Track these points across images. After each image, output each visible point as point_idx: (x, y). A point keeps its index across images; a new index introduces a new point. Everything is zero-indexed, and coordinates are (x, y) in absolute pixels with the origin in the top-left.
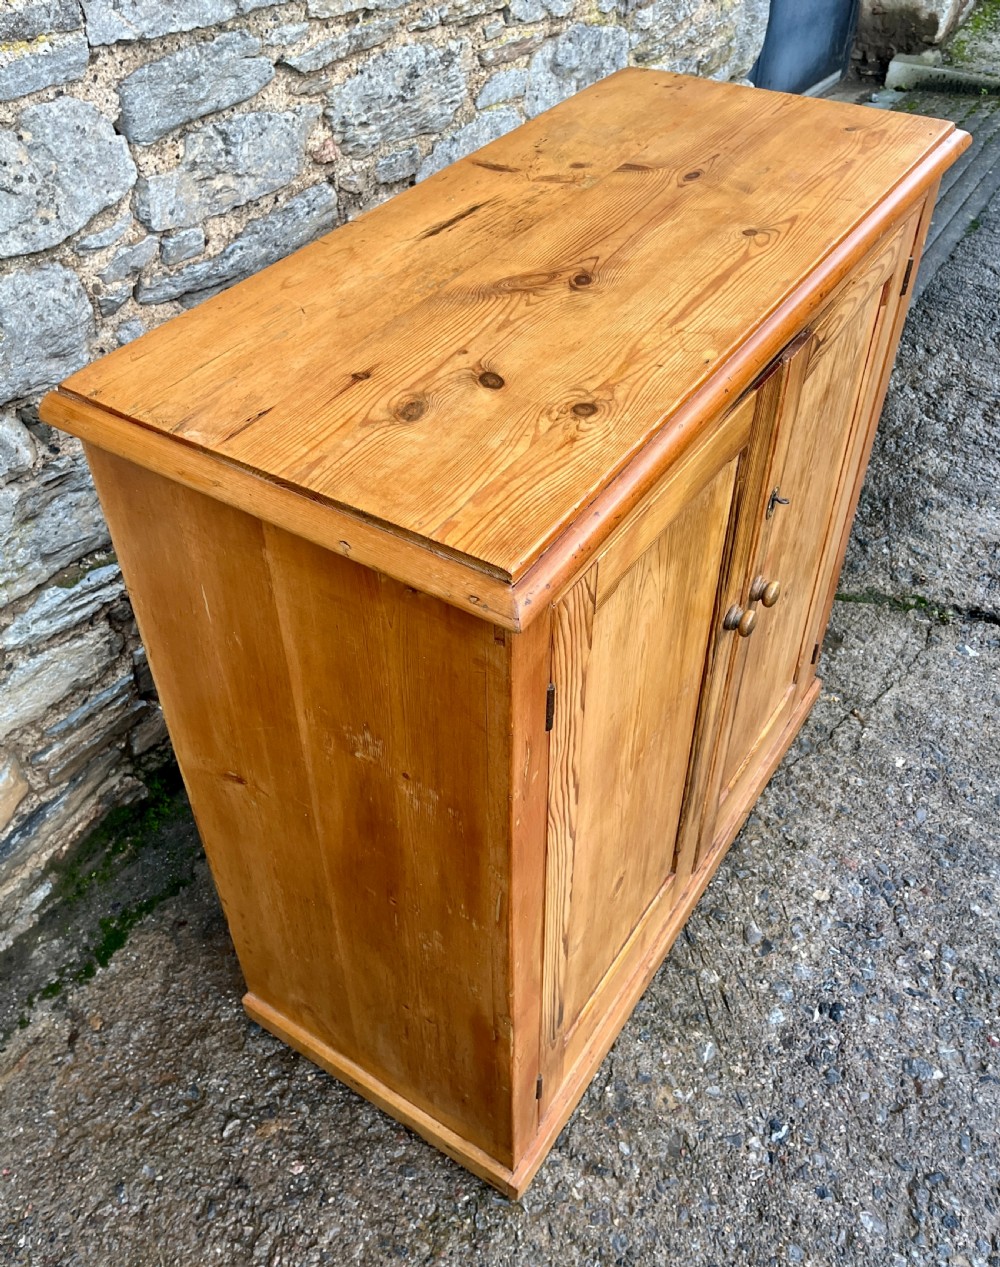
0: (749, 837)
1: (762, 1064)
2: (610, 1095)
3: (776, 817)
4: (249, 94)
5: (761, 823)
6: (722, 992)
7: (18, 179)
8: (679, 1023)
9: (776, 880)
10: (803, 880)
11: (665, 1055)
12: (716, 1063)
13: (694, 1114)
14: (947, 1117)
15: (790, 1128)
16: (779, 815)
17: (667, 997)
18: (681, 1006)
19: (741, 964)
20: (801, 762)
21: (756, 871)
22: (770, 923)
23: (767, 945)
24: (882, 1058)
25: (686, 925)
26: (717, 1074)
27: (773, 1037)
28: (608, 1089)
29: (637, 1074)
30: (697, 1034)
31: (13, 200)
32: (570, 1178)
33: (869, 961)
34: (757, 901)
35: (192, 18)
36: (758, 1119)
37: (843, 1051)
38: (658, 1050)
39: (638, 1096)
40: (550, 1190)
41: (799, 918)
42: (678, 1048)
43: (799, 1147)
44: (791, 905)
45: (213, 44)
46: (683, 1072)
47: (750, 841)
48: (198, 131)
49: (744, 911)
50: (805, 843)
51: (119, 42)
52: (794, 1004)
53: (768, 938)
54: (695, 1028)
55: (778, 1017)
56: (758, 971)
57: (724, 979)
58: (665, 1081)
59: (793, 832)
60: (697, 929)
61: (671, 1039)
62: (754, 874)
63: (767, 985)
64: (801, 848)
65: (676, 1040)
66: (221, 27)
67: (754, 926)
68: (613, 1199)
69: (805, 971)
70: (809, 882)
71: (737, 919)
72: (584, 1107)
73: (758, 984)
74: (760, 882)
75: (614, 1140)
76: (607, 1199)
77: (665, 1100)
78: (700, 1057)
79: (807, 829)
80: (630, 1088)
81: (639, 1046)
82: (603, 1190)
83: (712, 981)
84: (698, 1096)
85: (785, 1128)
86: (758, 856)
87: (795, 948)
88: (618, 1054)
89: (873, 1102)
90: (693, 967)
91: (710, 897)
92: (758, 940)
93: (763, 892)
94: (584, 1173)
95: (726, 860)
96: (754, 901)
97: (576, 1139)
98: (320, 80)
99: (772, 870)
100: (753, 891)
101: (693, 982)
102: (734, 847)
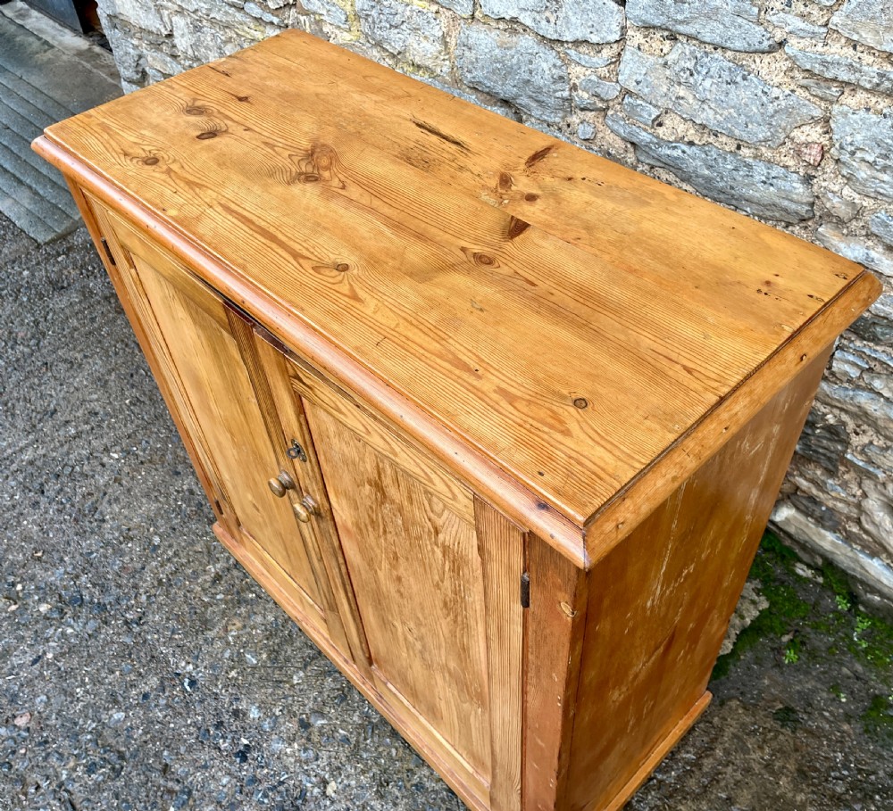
0: (401, 750)
1: (230, 690)
2: (250, 596)
3: (414, 782)
4: (731, 46)
5: (412, 766)
6: (284, 682)
8: (276, 647)
9: (355, 754)
10: (348, 777)
11: (258, 631)
12: (241, 659)
13: (220, 638)
14: (145, 802)
15: (187, 692)
16: (416, 785)
17: (295, 645)
18: (286, 652)
19: (298, 702)
21: (368, 741)
22: (321, 734)
23: (305, 725)
24: (198, 774)
25: (340, 673)
26: (236, 659)
27: (243, 706)
28: (254, 595)
29: (255, 613)
30: (264, 656)
32: (218, 566)
33: (266, 801)
34: (341, 731)
36: (200, 674)
37: (215, 748)
38: (263, 627)
39: (243, 611)
40: (217, 556)
41: (317, 760)
42: (260, 641)
43: (175, 693)
44: (330, 757)
46: (245, 640)
47: (397, 749)
49: (337, 719)
50: (382, 797)
52: (259, 728)
53: (310, 729)
54: (269, 657)
55: (254, 713)
56: (289, 711)
57: (293, 686)
58: (244, 626)
59: (395, 790)
60: (335, 680)
61: (267, 639)
62: (365, 739)
63: (277, 713)
64: (378, 791)
65: (265, 642)
67: (323, 722)
68: (198, 584)
69: (278, 746)
70: (345, 782)
71: (333, 711)
72: (250, 581)
73: (281, 708)
74: (357, 741)
75: (226, 592)
76: (200, 581)
77: (234, 624)
78: (249, 652)
79: (395, 805)
80: (249, 607)
81: (271, 618)
82: (205, 580)
83: (295, 677)
84: (228, 643)
85: (188, 689)
86: (381, 749)
87: (296, 746)
88: (271, 605)
89: (177, 754)
90: (309, 668)
91: (357, 697)
92: (312, 720)
93: (348, 739)
94: (217, 573)
95: (384, 722)
96: (342, 729)
97: (235, 573)
98: (829, 88)
99: (365, 756)
100: (351, 733)
101: (299, 665)
102: (395, 734)
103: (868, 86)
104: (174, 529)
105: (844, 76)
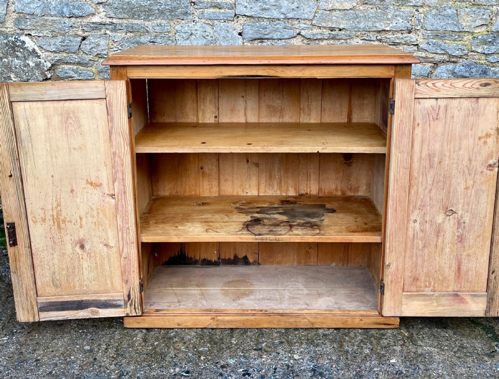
0: (305, 331)
2: (172, 334)
3: (322, 335)
4: (284, 38)
5: (315, 332)
6: (230, 345)
7: (207, 36)
8: (210, 340)
9: (290, 343)
11: (194, 340)
12: (199, 352)
13: (178, 353)
16: (324, 335)
17: (217, 334)
18: (217, 338)
19: (245, 346)
20: (358, 334)
21: (290, 337)
22: (269, 347)
23: (259, 349)
25: (250, 328)
26: (197, 353)
27: (222, 363)
29: (184, 337)
30: (209, 345)
31: (205, 39)
34: (276, 341)
35: (269, 15)
36: (187, 368)
38: (195, 338)
39: (176, 340)
40: (133, 333)
41: (279, 354)
42: (200, 342)
44: (283, 350)
45: (275, 23)
46: (191, 346)
47: (303, 332)
48: (266, 42)
49: (269, 340)
50: (317, 346)
51: (244, 15)
53: (263, 349)
54: (211, 344)
55: (231, 361)
56: (246, 351)
57: (236, 344)
58: (185, 343)
59: (319, 341)
60: (252, 332)
61: (202, 340)
62: (288, 337)
63: (242, 354)
64: (313, 345)
66: (279, 20)
67: (264, 344)
68: (137, 346)
69: (257, 361)
70: (299, 352)
71: (263, 339)
72: (164, 331)
73: (241, 352)
74: (286, 340)
75: (158, 340)
77: (178, 346)
78: (200, 348)
79: (325, 344)
80: (177, 337)
81: (193, 334)
82: (139, 343)
83: (233, 341)
84: (185, 352)
86: (297, 336)
87: (264, 356)
88: (187, 331)
90: (234, 336)
91: (267, 330)
92: (259, 346)
93: (282, 341)
94: (142, 338)
95: (286, 329)
98: (316, 42)
99: (295, 341)
100: (280, 339)
101: (228, 338)
102: (296, 329)
103: (326, 38)
104: (92, 339)
105: (319, 37)
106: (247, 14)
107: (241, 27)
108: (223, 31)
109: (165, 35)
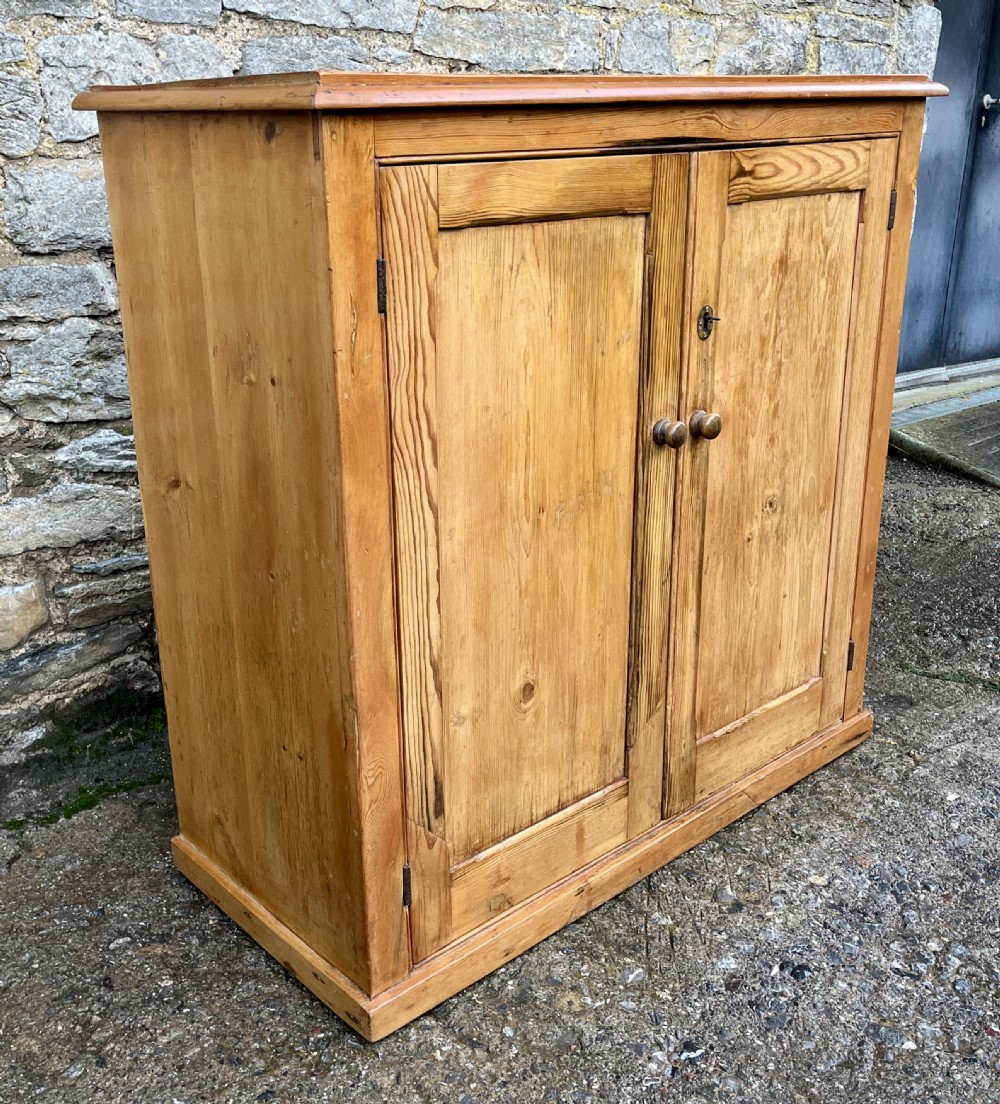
0: (751, 824)
2: (511, 988)
3: (788, 815)
5: (769, 817)
6: (672, 933)
8: (612, 948)
9: (769, 860)
10: (800, 865)
11: (585, 968)
12: (639, 987)
13: (598, 1019)
14: (909, 1083)
15: (707, 1053)
16: (792, 814)
17: (607, 926)
18: (619, 935)
19: (702, 915)
21: (748, 849)
22: (748, 890)
23: (738, 906)
24: (842, 1018)
25: (651, 876)
26: (639, 993)
27: (718, 980)
28: (511, 982)
29: (548, 977)
30: (629, 960)
32: (438, 1041)
33: (856, 939)
34: (740, 872)
35: (311, 16)
36: (672, 1037)
37: (797, 1004)
38: (579, 963)
39: (542, 994)
40: (412, 1046)
41: (784, 892)
42: (603, 966)
43: (711, 1069)
44: (778, 881)
45: (326, 41)
46: (599, 985)
47: (751, 827)
49: (722, 877)
50: (815, 838)
51: (247, 13)
52: (751, 957)
53: (742, 901)
54: (629, 955)
55: (729, 963)
56: (720, 924)
57: (678, 924)
58: (576, 987)
59: (804, 829)
60: (664, 880)
61: (598, 958)
62: (745, 852)
63: (726, 936)
64: (809, 842)
65: (603, 960)
66: (335, 31)
67: (730, 889)
68: (478, 1068)
69: (775, 934)
70: (807, 867)
71: (711, 881)
72: (479, 993)
73: (716, 934)
74: (750, 859)
75: (500, 1023)
76: (471, 1066)
77: (570, 1003)
78: (624, 977)
79: (820, 828)
80: (534, 986)
81: (559, 956)
82: (470, 1058)
83: (664, 922)
84: (609, 1006)
85: (699, 1052)
86: (756, 839)
87: (769, 914)
88: (533, 958)
89: (819, 1052)
90: (647, 909)
91: (688, 860)
92: (730, 901)
93: (749, 866)
94: (455, 1041)
95: (717, 837)
96: (736, 871)
97: (458, 1014)
99: (768, 852)
100: (739, 863)
101: (642, 920)
102: (731, 829)
106: (253, 9)
107: (239, 53)
108: (192, 63)
109: (9, 73)
